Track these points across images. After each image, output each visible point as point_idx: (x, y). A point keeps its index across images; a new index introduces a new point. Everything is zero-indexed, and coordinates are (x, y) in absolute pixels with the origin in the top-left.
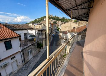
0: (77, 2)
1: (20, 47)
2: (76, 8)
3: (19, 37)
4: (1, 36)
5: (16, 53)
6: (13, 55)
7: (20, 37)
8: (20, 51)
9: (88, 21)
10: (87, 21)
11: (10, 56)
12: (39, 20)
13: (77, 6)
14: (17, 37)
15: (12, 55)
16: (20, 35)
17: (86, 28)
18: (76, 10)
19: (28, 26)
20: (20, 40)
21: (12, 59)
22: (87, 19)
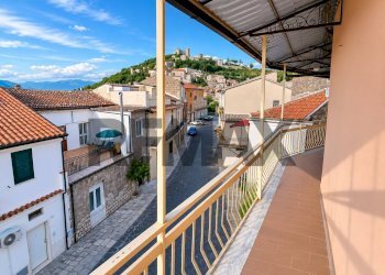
0: (276, 6)
1: (61, 176)
2: (277, 27)
3: (60, 136)
4: (3, 132)
5: (47, 197)
6: (37, 202)
7: (63, 135)
8: (60, 191)
9: (328, 77)
10: (326, 75)
11: (27, 207)
12: (138, 71)
13: (279, 20)
14: (55, 137)
15: (33, 204)
16: (64, 128)
17: (326, 105)
18: (276, 32)
19: (95, 96)
20: (64, 147)
21: (31, 216)
22: (324, 70)
